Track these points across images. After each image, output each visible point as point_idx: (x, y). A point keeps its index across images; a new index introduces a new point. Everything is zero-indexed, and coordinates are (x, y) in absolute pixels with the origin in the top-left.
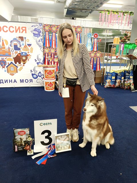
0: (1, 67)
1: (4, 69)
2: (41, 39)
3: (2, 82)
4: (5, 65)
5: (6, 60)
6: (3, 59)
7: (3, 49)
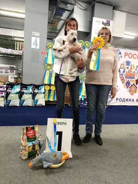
0: (126, 87)
1: (127, 89)
3: (124, 101)
4: (129, 86)
5: (130, 81)
6: (128, 80)
7: (130, 73)
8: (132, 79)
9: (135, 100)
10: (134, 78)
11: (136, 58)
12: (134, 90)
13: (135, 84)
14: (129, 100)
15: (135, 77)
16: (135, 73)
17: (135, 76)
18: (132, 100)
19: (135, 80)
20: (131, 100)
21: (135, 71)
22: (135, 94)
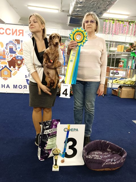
8: (2, 60)
9: (11, 86)
10: (4, 59)
11: (3, 33)
12: (7, 74)
13: (8, 66)
14: (2, 86)
15: (6, 58)
16: (6, 53)
17: (6, 56)
18: (6, 86)
19: (6, 61)
20: (4, 86)
21: (5, 50)
22: (9, 79)
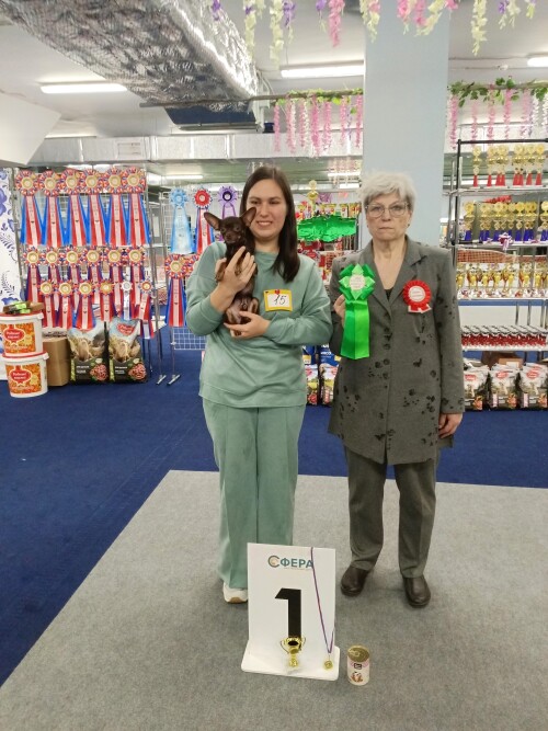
2: (9, 221)
